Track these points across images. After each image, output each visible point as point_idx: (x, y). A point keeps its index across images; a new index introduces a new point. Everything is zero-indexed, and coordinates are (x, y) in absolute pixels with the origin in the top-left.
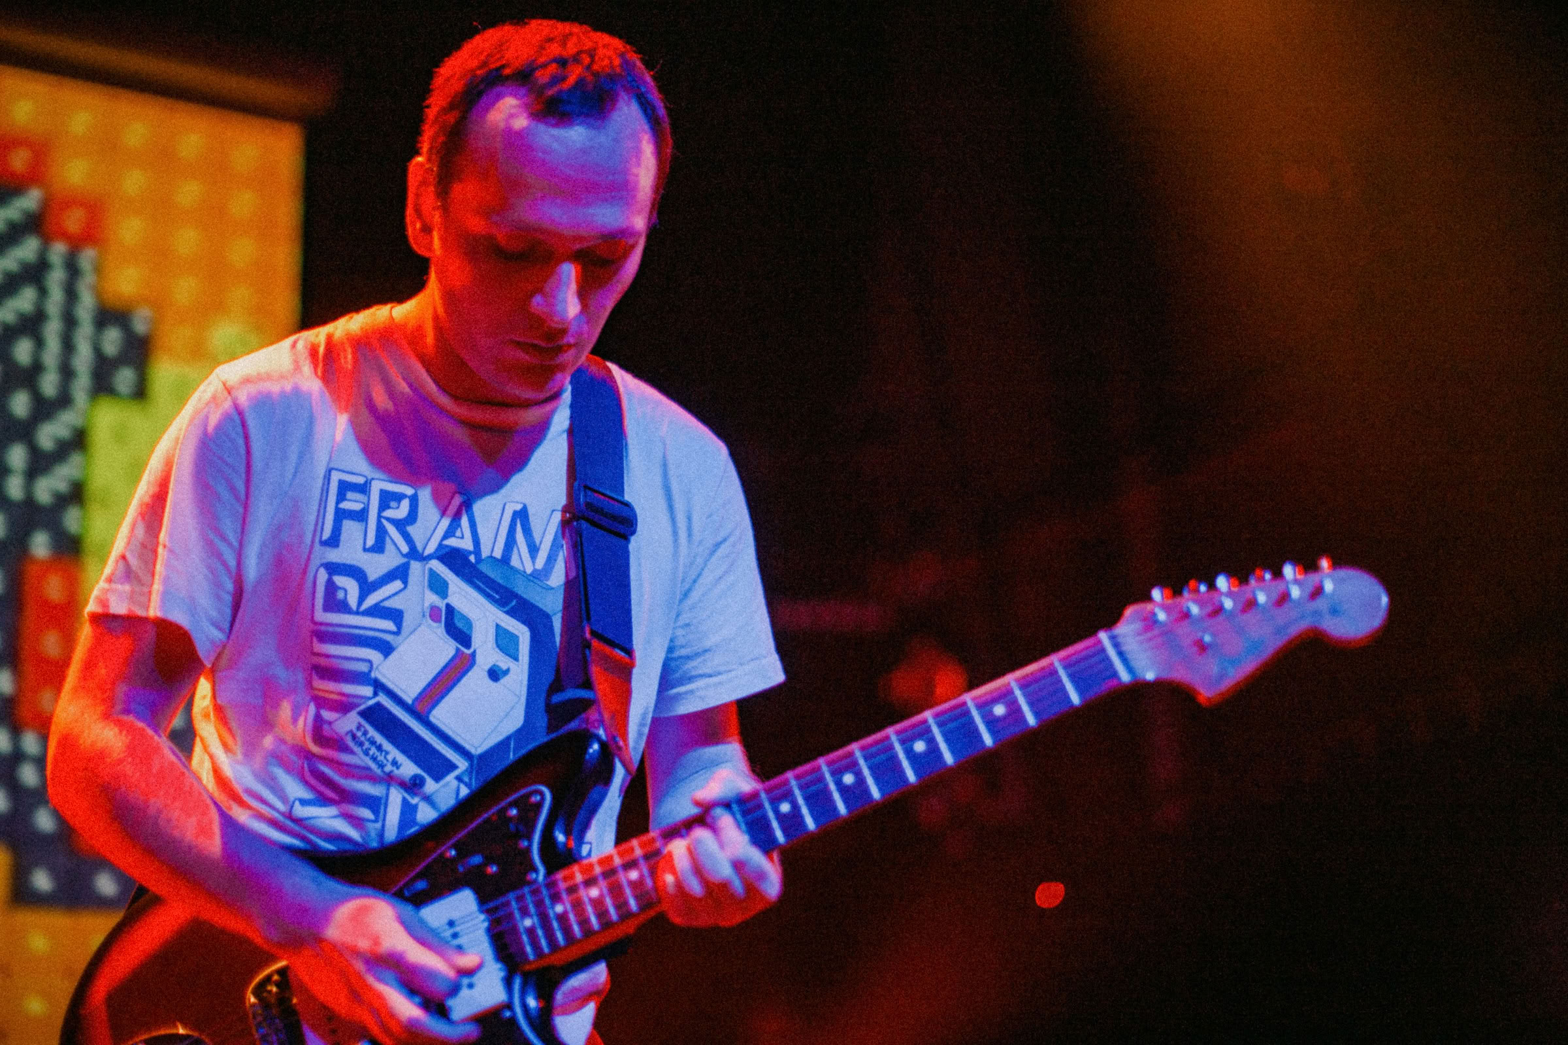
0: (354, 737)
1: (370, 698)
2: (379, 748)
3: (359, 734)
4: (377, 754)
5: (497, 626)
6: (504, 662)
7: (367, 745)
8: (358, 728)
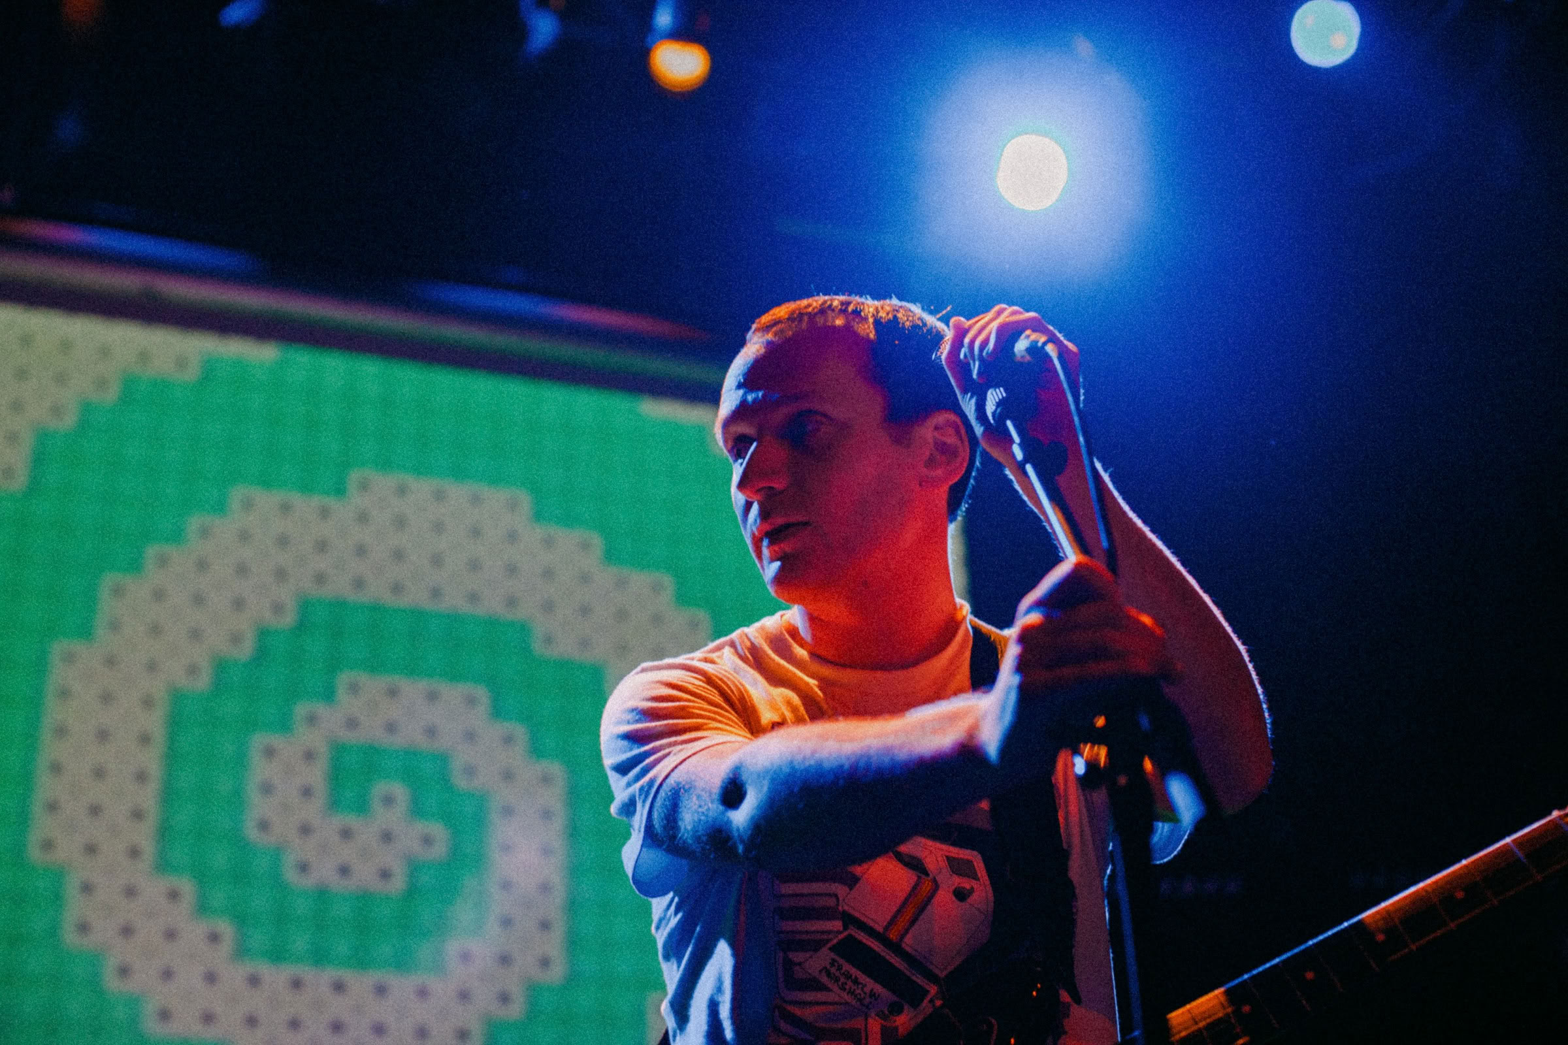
0: (829, 974)
1: (839, 932)
2: (856, 981)
3: (833, 970)
4: (854, 987)
5: (947, 857)
6: (967, 884)
7: (842, 980)
8: (832, 964)
